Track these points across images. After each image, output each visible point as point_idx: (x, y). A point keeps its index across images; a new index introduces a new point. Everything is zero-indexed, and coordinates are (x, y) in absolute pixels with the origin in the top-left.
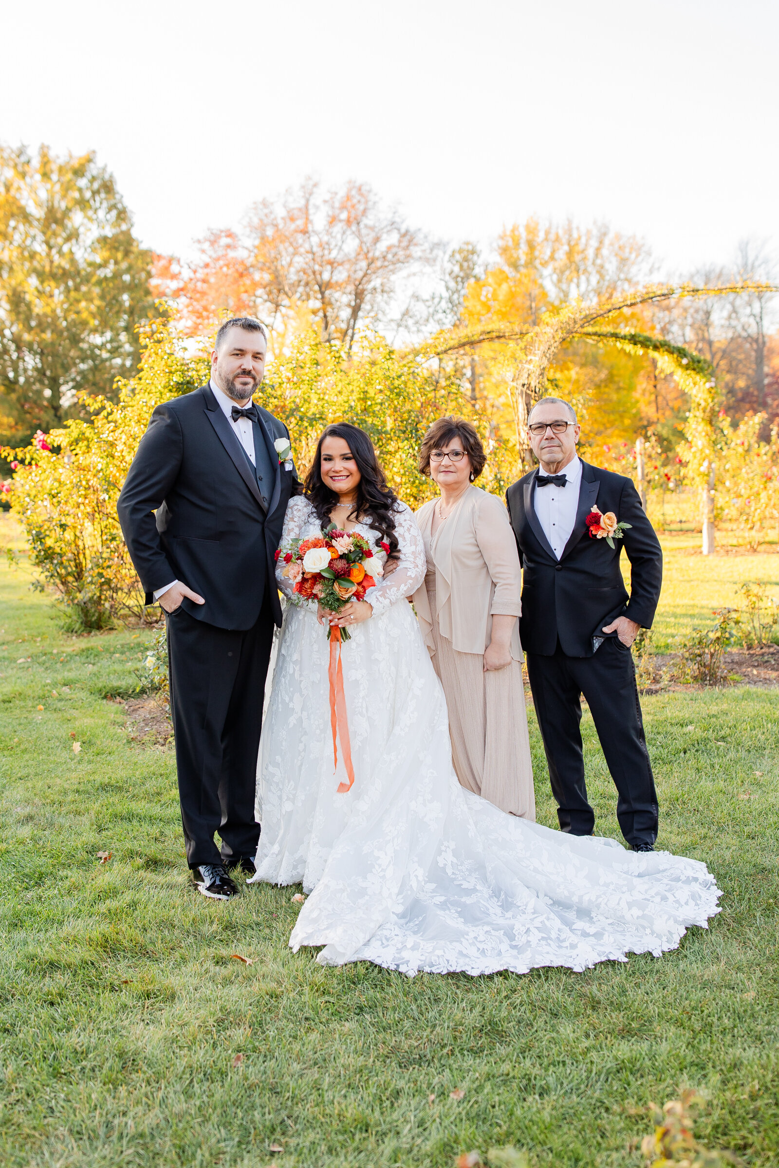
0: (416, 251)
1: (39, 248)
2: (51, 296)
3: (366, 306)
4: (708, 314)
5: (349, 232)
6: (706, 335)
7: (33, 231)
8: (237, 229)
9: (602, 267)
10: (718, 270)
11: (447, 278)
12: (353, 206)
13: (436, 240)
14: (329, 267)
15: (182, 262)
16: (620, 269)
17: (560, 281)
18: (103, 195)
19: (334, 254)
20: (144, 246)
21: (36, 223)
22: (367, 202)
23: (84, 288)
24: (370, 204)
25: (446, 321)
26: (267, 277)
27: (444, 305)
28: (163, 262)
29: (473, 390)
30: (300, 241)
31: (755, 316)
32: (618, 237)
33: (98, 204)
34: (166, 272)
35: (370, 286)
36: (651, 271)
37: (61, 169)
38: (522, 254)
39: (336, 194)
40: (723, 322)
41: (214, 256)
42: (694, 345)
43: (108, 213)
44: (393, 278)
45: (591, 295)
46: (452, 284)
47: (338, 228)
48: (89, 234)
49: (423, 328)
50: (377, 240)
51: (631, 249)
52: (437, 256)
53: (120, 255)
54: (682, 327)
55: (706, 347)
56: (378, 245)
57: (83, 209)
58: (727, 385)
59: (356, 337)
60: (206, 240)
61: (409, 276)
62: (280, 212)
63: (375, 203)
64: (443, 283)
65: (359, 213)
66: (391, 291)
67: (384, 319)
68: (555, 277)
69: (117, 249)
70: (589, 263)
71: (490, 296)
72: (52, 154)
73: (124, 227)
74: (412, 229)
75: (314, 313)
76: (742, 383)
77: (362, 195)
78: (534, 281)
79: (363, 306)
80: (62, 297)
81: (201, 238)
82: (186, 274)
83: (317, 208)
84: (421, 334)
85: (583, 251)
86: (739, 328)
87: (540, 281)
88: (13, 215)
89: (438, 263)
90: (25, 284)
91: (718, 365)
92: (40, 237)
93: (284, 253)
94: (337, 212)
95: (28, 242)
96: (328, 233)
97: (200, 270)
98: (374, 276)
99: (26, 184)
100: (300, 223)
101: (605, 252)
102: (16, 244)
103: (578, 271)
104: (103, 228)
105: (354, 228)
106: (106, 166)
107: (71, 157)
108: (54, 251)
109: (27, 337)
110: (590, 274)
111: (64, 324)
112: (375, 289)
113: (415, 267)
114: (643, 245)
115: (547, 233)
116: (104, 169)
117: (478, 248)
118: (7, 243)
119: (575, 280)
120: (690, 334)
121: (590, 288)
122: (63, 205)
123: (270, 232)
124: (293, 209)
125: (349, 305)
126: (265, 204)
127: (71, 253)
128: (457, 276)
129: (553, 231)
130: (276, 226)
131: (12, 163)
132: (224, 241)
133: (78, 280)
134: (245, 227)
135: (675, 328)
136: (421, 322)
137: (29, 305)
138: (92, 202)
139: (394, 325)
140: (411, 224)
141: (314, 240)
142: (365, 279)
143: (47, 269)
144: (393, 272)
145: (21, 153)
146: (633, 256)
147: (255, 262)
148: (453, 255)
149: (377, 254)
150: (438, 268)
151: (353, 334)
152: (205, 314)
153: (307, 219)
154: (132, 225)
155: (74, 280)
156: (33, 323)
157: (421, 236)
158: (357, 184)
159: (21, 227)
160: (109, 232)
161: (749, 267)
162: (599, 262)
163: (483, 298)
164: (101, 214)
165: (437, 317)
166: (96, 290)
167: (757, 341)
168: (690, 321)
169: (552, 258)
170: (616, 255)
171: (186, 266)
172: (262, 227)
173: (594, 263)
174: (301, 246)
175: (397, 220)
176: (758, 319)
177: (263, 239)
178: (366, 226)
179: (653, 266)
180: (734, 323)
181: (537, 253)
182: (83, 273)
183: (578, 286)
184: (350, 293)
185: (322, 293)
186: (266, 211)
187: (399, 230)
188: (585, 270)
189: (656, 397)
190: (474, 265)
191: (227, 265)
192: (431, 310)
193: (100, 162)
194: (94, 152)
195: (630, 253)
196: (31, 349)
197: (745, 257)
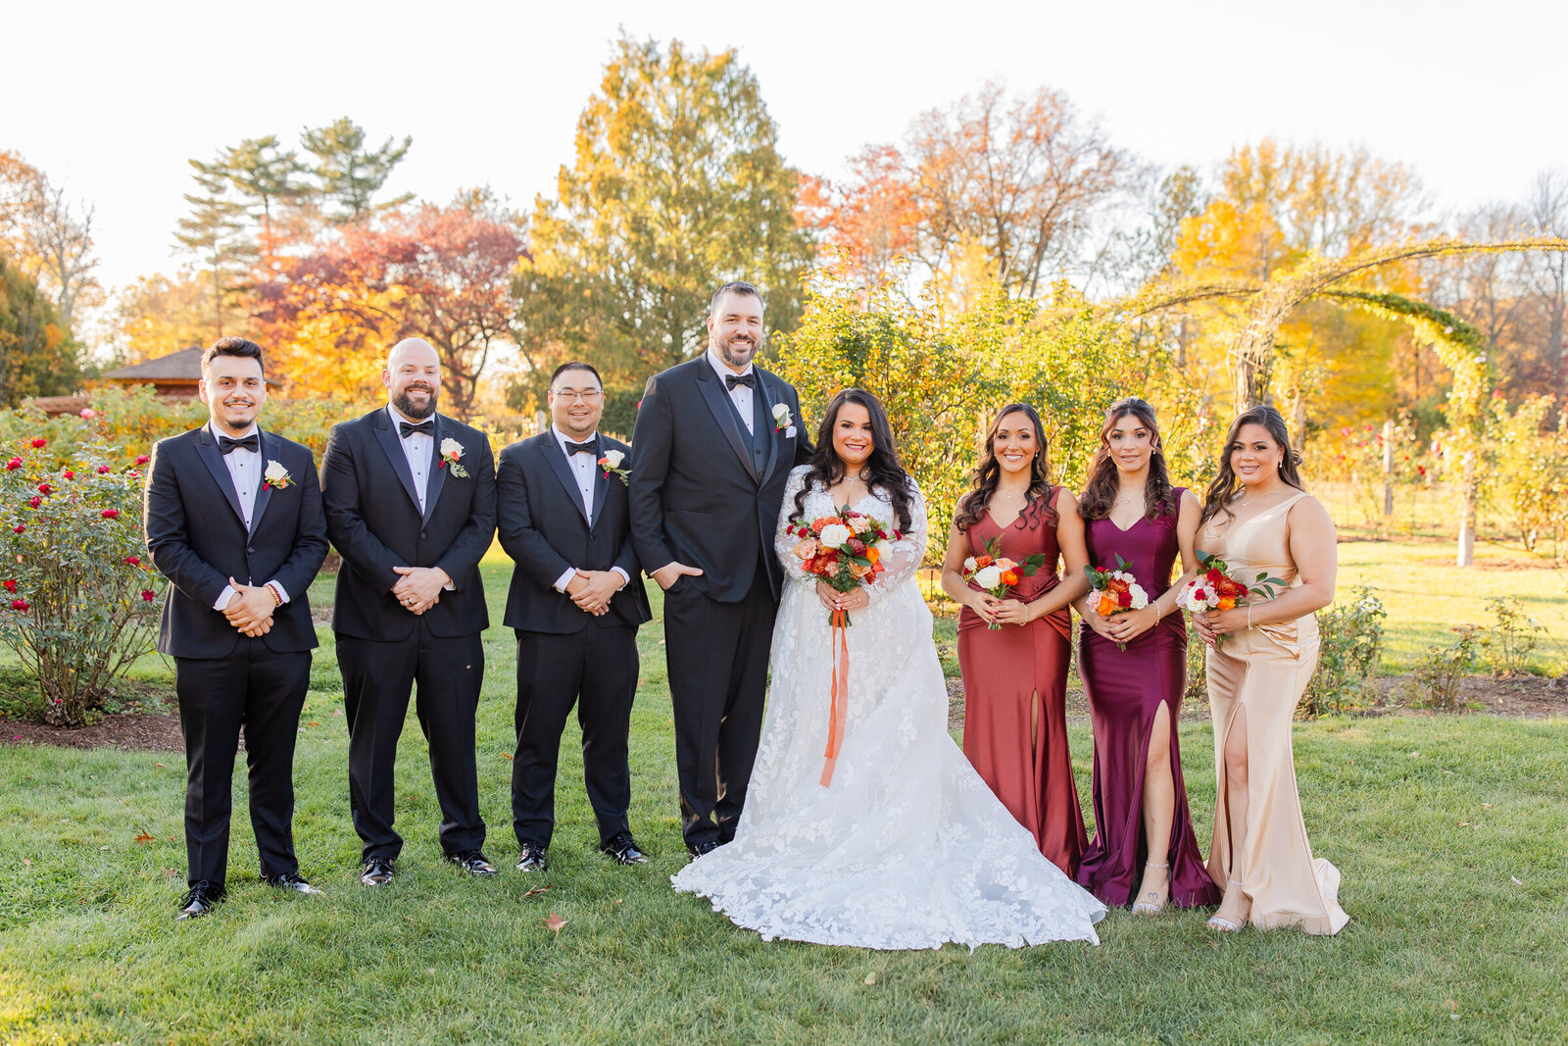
0: (1121, 177)
1: (666, 165)
2: (678, 223)
3: (1053, 244)
4: (1492, 265)
5: (1037, 152)
6: (1487, 292)
7: (659, 146)
8: (900, 147)
9: (1356, 202)
10: (1508, 211)
11: (1158, 211)
12: (1044, 120)
13: (1145, 164)
14: (1009, 197)
15: (833, 186)
16: (1380, 205)
17: (1300, 219)
18: (743, 104)
19: (1017, 179)
20: (787, 165)
21: (662, 135)
22: (1062, 115)
23: (715, 216)
24: (1066, 117)
25: (1154, 265)
26: (933, 205)
27: (1152, 244)
28: (811, 185)
29: (1183, 352)
30: (977, 162)
31: (1553, 270)
32: (1379, 164)
33: (736, 114)
34: (813, 197)
35: (1060, 220)
36: (1420, 209)
37: (694, 69)
38: (1256, 184)
39: (1024, 104)
40: (1511, 276)
41: (872, 178)
42: (1470, 305)
43: (748, 124)
44: (1089, 210)
45: (1340, 237)
46: (1163, 219)
47: (1024, 147)
48: (724, 149)
49: (1124, 273)
50: (1072, 162)
51: (1395, 179)
52: (1146, 184)
53: (759, 176)
54: (1458, 280)
55: (1486, 306)
56: (1073, 170)
57: (718, 118)
58: (1511, 356)
59: (1040, 281)
60: (863, 158)
61: (1109, 207)
62: (953, 126)
63: (1071, 116)
64: (1151, 218)
65: (1052, 129)
66: (1087, 227)
67: (1076, 262)
68: (1294, 214)
69: (756, 168)
70: (1339, 196)
71: (1210, 235)
72: (685, 52)
73: (765, 142)
74: (1116, 150)
75: (990, 251)
76: (1531, 355)
77: (1055, 105)
78: (1268, 219)
79: (1050, 243)
80: (689, 225)
81: (857, 156)
82: (837, 200)
83: (1000, 121)
84: (1120, 281)
85: (1333, 182)
86: (1532, 285)
87: (1275, 219)
88: (636, 127)
89: (1147, 193)
90: (647, 208)
91: (1501, 330)
92: (667, 152)
93: (956, 177)
94: (1024, 126)
95: (653, 158)
96: (1011, 153)
97: (854, 196)
98: (1066, 207)
99: (654, 89)
100: (977, 140)
101: (1361, 182)
102: (639, 160)
103: (1324, 208)
104: (741, 143)
105: (1043, 148)
106: (748, 68)
107: (707, 56)
108: (682, 170)
109: (648, 273)
110: (1339, 210)
111: (691, 257)
112: (1066, 223)
113: (1117, 196)
114: (1411, 176)
115: (1287, 157)
116: (745, 72)
117: (1199, 174)
118: (629, 159)
119: (1321, 218)
120: (1466, 291)
121: (1339, 228)
122: (696, 114)
123: (939, 150)
124: (970, 123)
125: (1032, 243)
126: (935, 115)
127: (703, 173)
128: (1171, 209)
129: (1295, 154)
130: (946, 142)
131: (637, 63)
132: (884, 160)
133: (709, 205)
134: (909, 144)
135: (1448, 282)
136: (1121, 264)
137: (650, 234)
138: (730, 111)
139: (1087, 269)
140: (1115, 143)
141: (994, 160)
142: (1055, 211)
143: (674, 192)
144: (1089, 202)
145: (649, 50)
146: (1398, 189)
147: (919, 186)
148: (1166, 184)
149: (1071, 180)
150: (1146, 199)
151: (1036, 278)
152: (857, 249)
153: (986, 134)
154: (775, 140)
155: (703, 201)
156: (655, 255)
157: (1126, 158)
158: (1050, 93)
159: (645, 138)
160: (747, 147)
161: (1549, 209)
162: (1352, 195)
163: (1201, 239)
164: (740, 125)
165: (1142, 261)
166: (729, 216)
167: (1554, 301)
168: (1467, 273)
169: (1292, 189)
170: (1376, 187)
171: (837, 190)
172: (931, 144)
173: (1346, 197)
174: (978, 168)
175: (1099, 138)
176: (1557, 274)
177: (931, 160)
178: (1059, 145)
179: (1423, 202)
180: (1524, 277)
181: (1272, 184)
182: (715, 196)
183: (1324, 224)
184: (1034, 227)
185: (1000, 227)
186: (936, 124)
187: (1099, 150)
188: (1335, 208)
189: (1417, 368)
190: (1193, 195)
191: (886, 190)
192: (1135, 251)
193: (741, 63)
194: (735, 51)
195: (1394, 185)
196: (650, 288)
197: (1545, 194)
